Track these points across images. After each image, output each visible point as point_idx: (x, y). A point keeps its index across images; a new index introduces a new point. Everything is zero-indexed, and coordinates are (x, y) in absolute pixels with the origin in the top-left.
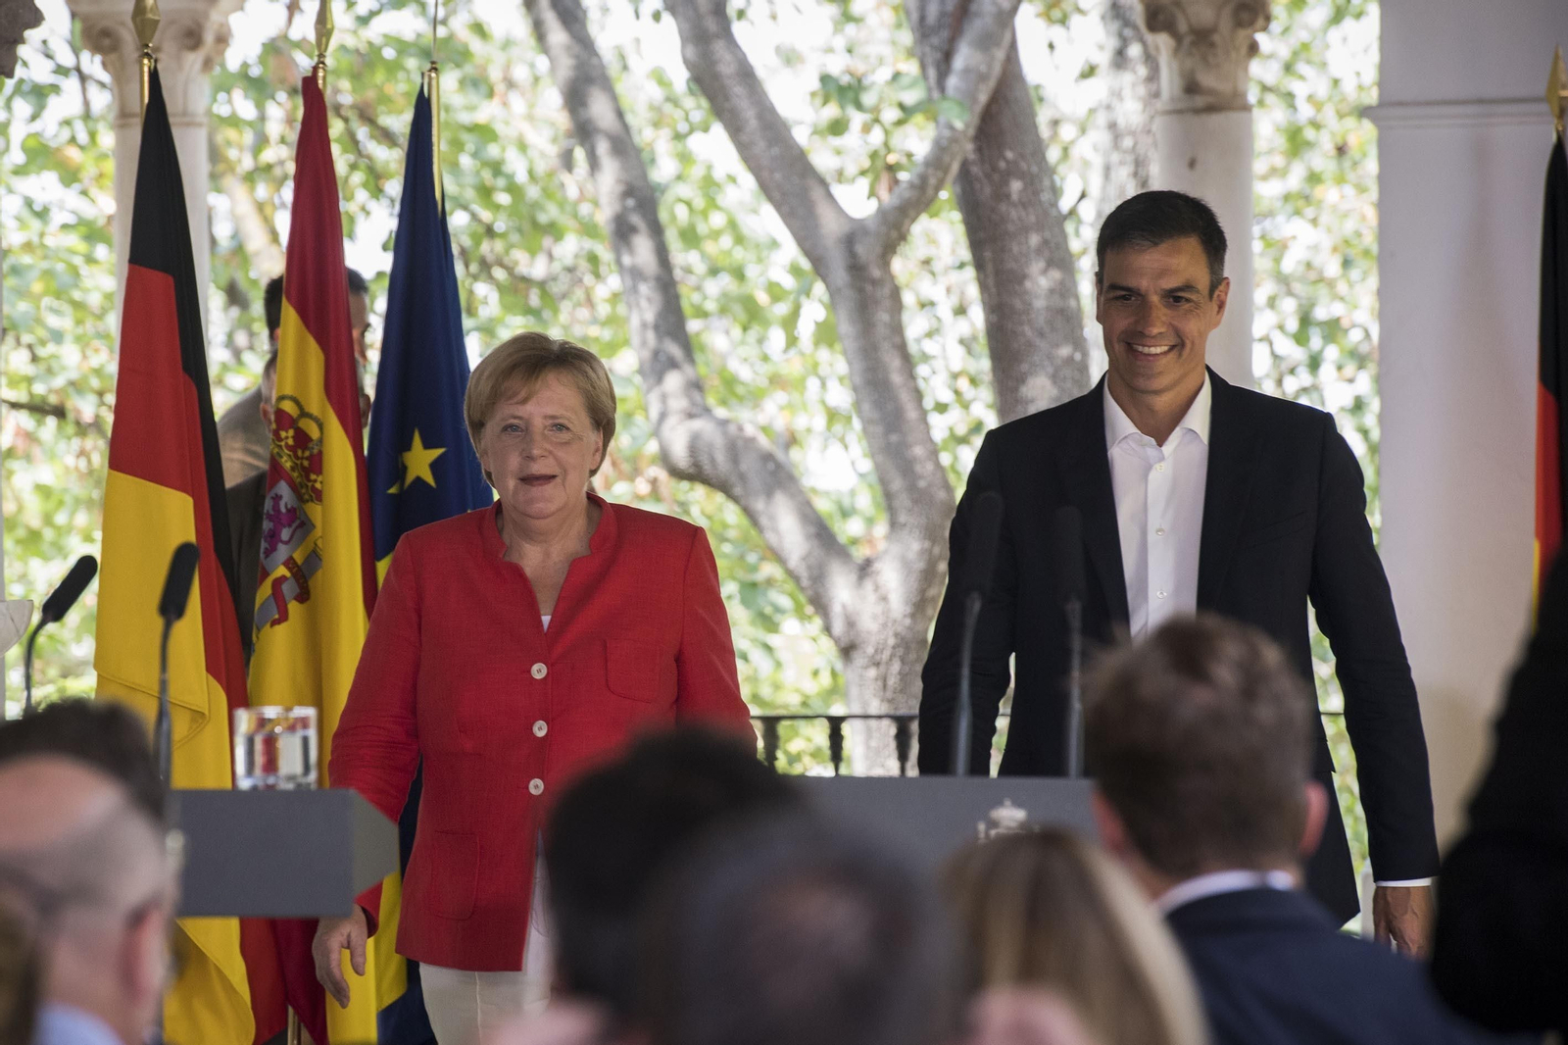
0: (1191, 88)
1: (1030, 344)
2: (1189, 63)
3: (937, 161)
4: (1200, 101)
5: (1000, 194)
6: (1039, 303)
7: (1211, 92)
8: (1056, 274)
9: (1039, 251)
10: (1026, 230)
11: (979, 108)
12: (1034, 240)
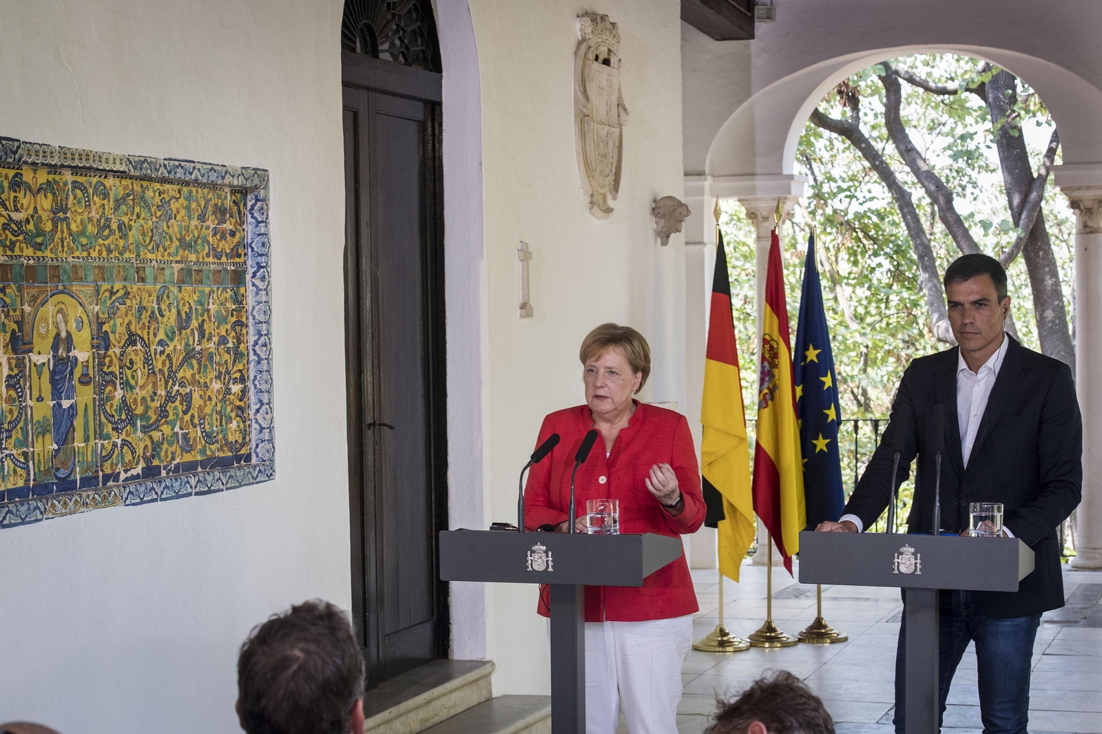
0: (1085, 226)
1: (1046, 300)
2: (1085, 219)
3: (1017, 246)
4: (1088, 230)
5: (1037, 256)
6: (1049, 288)
7: (1091, 227)
8: (1054, 280)
9: (1048, 273)
10: (1045, 266)
11: (1029, 230)
12: (1047, 269)
